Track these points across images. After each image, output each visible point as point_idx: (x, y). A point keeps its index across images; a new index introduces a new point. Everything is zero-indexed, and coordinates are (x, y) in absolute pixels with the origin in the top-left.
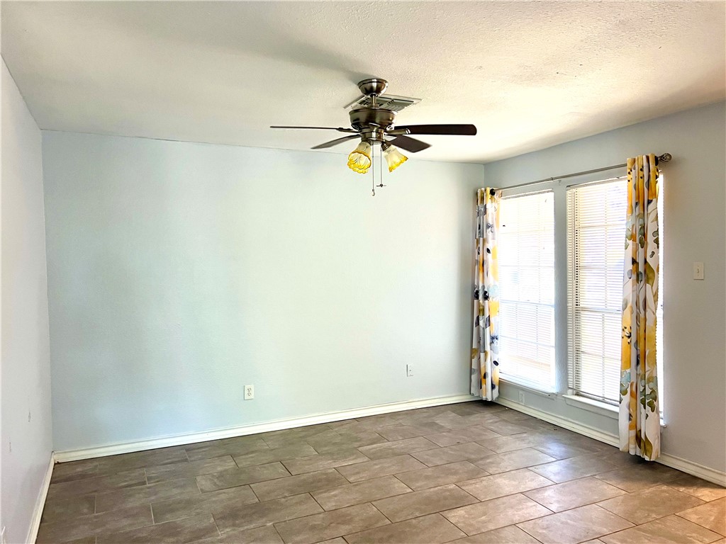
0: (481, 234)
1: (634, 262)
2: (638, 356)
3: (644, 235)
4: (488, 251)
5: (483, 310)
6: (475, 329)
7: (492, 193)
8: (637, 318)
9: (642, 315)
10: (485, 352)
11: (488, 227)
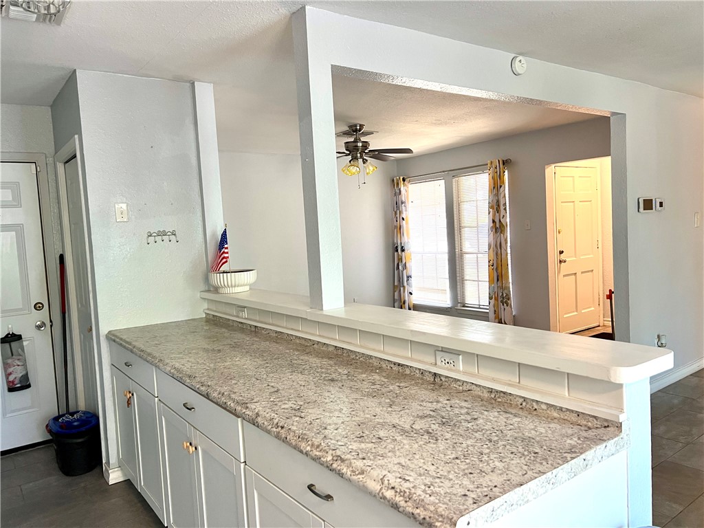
0: (398, 208)
1: (494, 221)
2: (498, 276)
3: (499, 206)
4: (403, 219)
5: (401, 259)
6: (396, 272)
7: (404, 180)
8: (497, 254)
9: (499, 252)
10: (404, 287)
11: (402, 203)
